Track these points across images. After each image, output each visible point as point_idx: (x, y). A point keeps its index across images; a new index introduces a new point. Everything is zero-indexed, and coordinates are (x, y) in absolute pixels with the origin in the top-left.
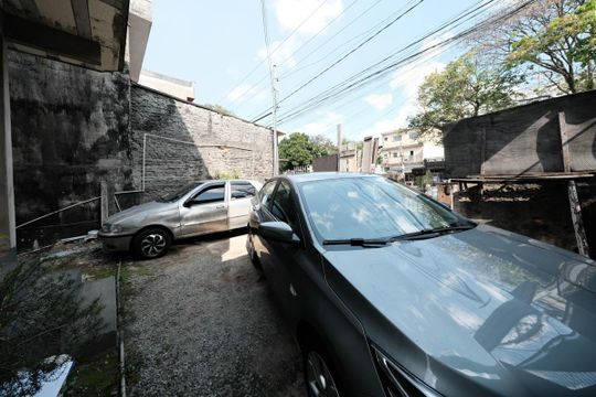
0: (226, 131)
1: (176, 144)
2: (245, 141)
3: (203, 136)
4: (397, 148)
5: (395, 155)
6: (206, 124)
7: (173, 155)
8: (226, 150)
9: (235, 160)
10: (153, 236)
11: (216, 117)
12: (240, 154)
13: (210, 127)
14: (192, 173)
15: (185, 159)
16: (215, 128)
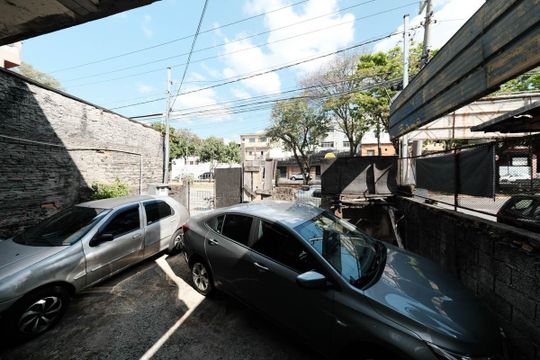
0: (106, 130)
1: (25, 146)
2: (130, 143)
3: (73, 135)
4: (252, 148)
5: (251, 153)
6: (78, 121)
7: (19, 161)
8: (107, 154)
9: (119, 166)
10: (42, 302)
11: (93, 113)
12: (125, 159)
13: (84, 125)
14: (54, 186)
15: (41, 166)
16: (91, 126)
